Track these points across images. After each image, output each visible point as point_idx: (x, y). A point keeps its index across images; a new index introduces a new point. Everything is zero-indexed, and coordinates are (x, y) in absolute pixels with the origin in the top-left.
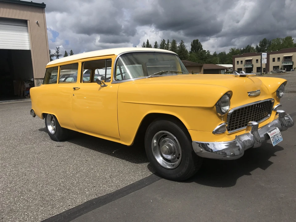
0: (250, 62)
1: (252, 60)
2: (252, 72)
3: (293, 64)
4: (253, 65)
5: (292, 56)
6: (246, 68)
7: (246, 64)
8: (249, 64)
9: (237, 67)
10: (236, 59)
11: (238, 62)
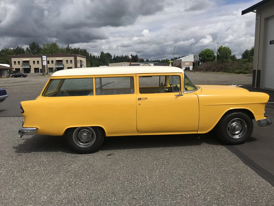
0: (27, 63)
1: (29, 61)
2: (30, 72)
3: (64, 67)
4: (30, 66)
5: (62, 60)
6: (24, 69)
7: (24, 64)
8: (27, 65)
9: (15, 67)
10: (13, 60)
11: (15, 62)
